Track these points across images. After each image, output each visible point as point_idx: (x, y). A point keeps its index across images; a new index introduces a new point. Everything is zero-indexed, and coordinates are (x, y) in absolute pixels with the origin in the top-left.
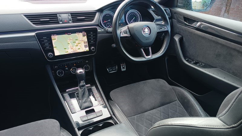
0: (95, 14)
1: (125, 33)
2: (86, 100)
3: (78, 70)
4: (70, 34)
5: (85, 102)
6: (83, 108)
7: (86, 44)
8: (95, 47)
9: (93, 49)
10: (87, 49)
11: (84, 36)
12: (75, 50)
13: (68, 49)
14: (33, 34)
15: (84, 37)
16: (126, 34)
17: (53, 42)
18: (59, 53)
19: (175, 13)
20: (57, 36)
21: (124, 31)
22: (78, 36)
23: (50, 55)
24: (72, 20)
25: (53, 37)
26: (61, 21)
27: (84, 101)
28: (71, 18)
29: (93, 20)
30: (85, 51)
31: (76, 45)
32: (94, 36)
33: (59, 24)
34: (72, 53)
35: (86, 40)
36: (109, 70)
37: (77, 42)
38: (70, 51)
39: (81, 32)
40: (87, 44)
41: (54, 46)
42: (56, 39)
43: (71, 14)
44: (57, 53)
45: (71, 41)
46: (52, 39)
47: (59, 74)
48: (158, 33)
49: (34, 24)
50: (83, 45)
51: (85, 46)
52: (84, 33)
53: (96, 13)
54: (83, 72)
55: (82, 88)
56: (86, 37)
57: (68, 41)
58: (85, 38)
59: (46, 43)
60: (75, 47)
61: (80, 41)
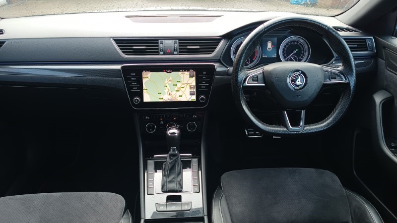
0: (219, 42)
1: (253, 81)
2: (174, 178)
3: (169, 129)
4: (170, 71)
5: (171, 182)
6: (165, 190)
7: (192, 90)
8: (207, 97)
9: (202, 99)
10: (194, 98)
11: (191, 76)
12: (174, 96)
13: (164, 94)
14: (118, 67)
15: (191, 79)
16: (257, 82)
17: (144, 81)
18: (150, 98)
19: (384, 47)
20: (151, 73)
21: (253, 76)
22: (182, 75)
23: (136, 99)
24: (178, 50)
25: (144, 74)
26: (163, 51)
27: (170, 179)
28: (178, 47)
29: (213, 51)
30: (190, 100)
31: (176, 89)
32: (207, 77)
33: (158, 55)
34: (169, 101)
35: (194, 83)
36: (248, 132)
37: (179, 85)
38: (166, 98)
39: (188, 71)
40: (195, 90)
41: (144, 87)
42: (149, 77)
43: (179, 40)
44: (147, 98)
45: (170, 82)
46: (143, 76)
47: (149, 130)
48: (325, 85)
49: (123, 52)
50: (188, 90)
51: (190, 93)
52: (192, 71)
53: (220, 40)
54: (175, 134)
55: (171, 158)
56: (194, 78)
57: (166, 82)
58: (193, 81)
59: (133, 82)
60: (174, 92)
61: (183, 84)
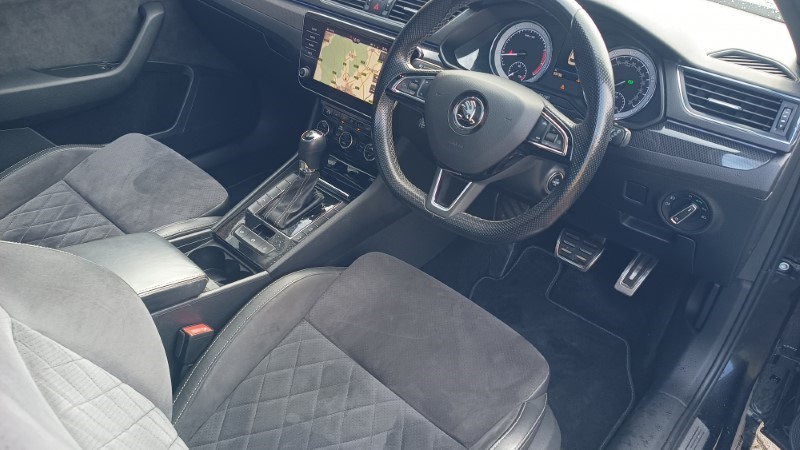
1: (409, 88)
4: (358, 40)
7: (373, 84)
10: (371, 98)
11: (380, 59)
12: (350, 85)
13: (340, 76)
15: (379, 64)
16: (413, 93)
18: (322, 76)
20: (335, 35)
21: (413, 80)
22: (370, 53)
23: (302, 70)
24: (390, 9)
25: (327, 34)
28: (393, 4)
30: (366, 100)
31: (356, 74)
33: (361, 9)
35: (379, 73)
37: (362, 68)
38: (340, 84)
39: (381, 48)
41: (320, 56)
42: (331, 42)
45: (352, 59)
46: (324, 38)
50: (369, 82)
51: (370, 88)
52: (384, 51)
57: (348, 56)
58: (379, 68)
59: (311, 43)
60: (352, 79)
61: (368, 69)
